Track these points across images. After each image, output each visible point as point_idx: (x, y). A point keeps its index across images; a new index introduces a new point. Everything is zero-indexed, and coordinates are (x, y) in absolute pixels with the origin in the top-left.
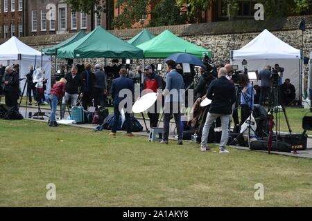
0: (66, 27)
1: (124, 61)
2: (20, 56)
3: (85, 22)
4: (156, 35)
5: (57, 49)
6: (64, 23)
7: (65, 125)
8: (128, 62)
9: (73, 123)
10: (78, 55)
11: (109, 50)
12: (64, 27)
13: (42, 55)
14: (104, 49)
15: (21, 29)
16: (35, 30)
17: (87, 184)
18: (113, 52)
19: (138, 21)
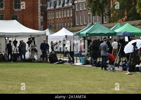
0: (91, 23)
1: (109, 37)
2: (66, 36)
3: (99, 20)
4: (123, 25)
5: (79, 33)
6: (90, 21)
7: (78, 65)
8: (111, 37)
9: (81, 64)
10: (88, 35)
11: (101, 32)
12: (90, 23)
13: (74, 35)
14: (99, 32)
15: (72, 24)
16: (78, 25)
17: (69, 89)
18: (103, 34)
19: (120, 19)
